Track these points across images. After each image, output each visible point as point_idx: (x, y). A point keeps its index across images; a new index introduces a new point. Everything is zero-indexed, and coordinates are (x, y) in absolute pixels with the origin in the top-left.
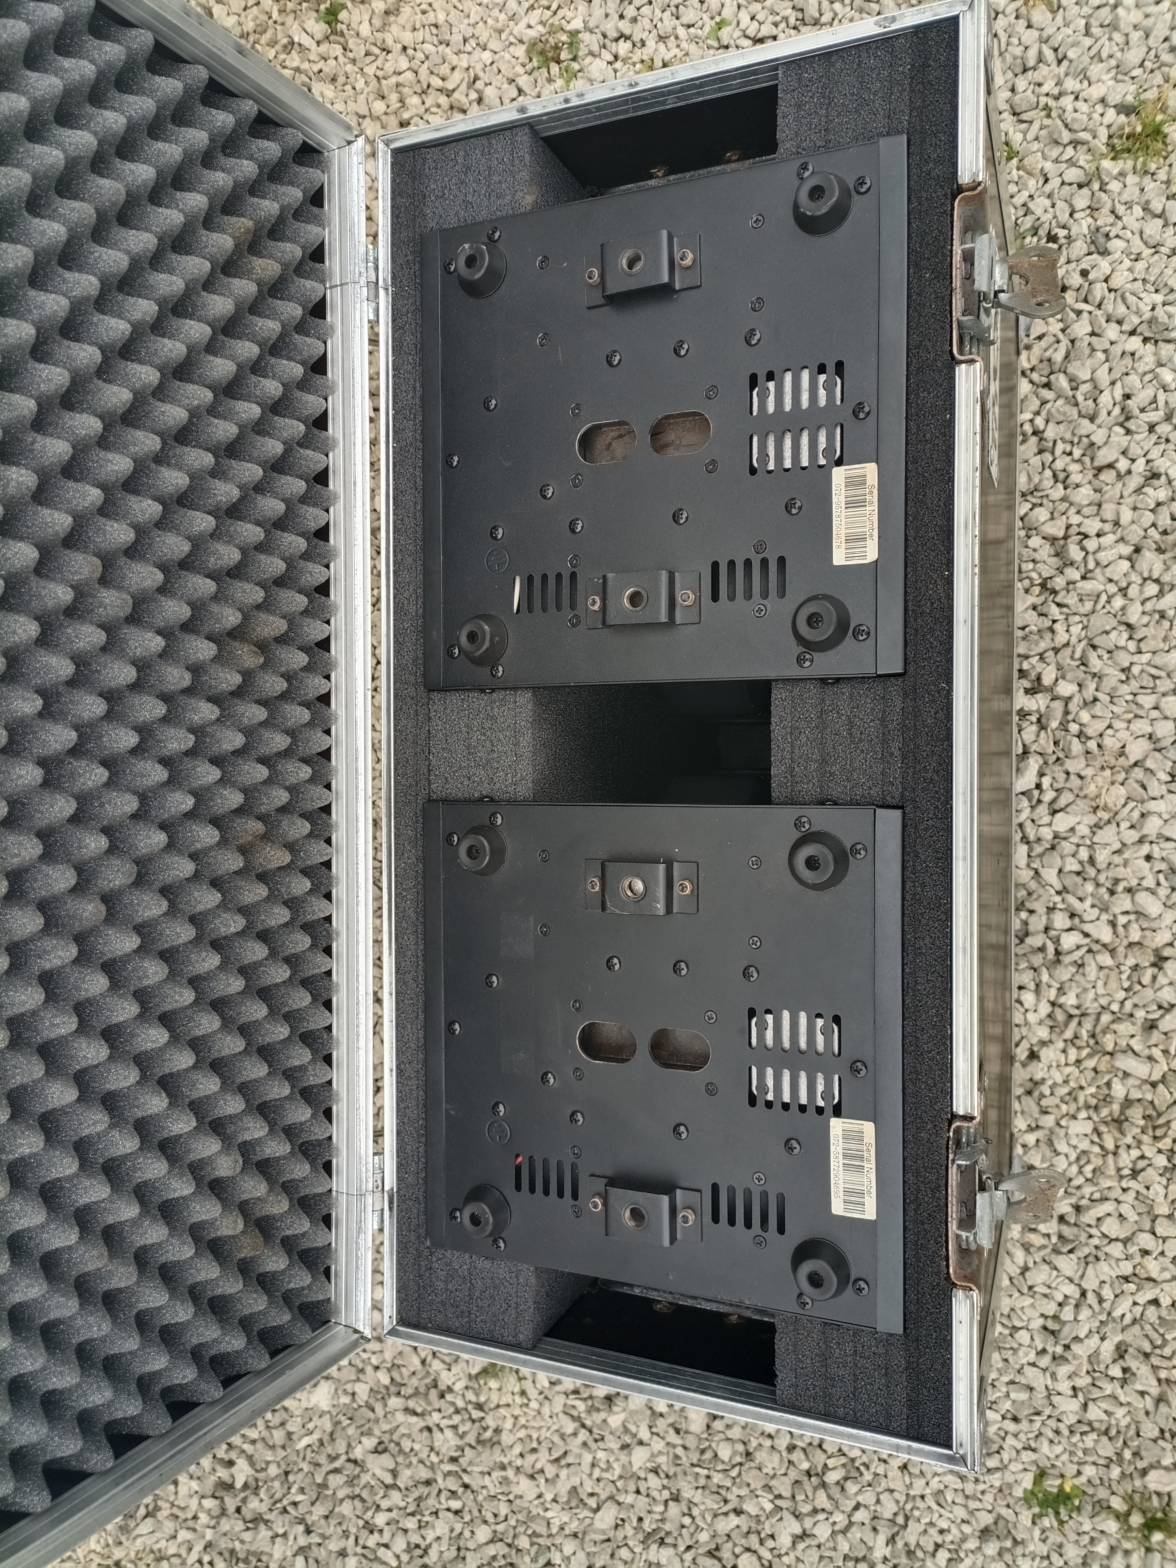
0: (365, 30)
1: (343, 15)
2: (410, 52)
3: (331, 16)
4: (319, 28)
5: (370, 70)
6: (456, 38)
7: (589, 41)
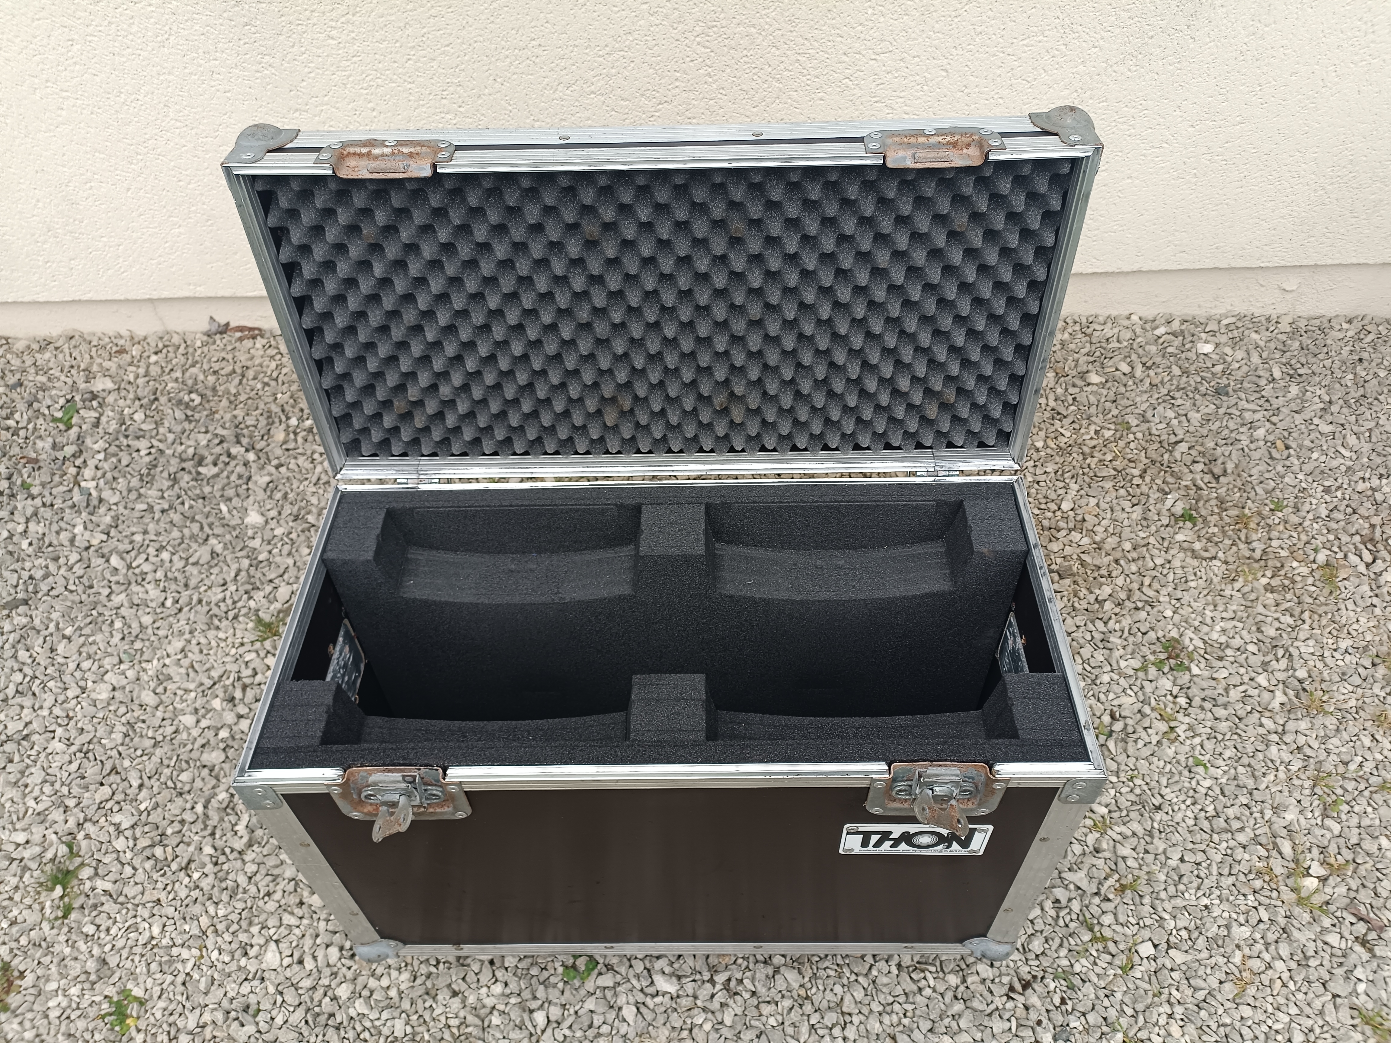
0: (1180, 537)
1: (1189, 525)
2: (1168, 566)
3: (1186, 517)
4: (1179, 509)
5: (1152, 540)
6: (1179, 594)
7: (1184, 678)
